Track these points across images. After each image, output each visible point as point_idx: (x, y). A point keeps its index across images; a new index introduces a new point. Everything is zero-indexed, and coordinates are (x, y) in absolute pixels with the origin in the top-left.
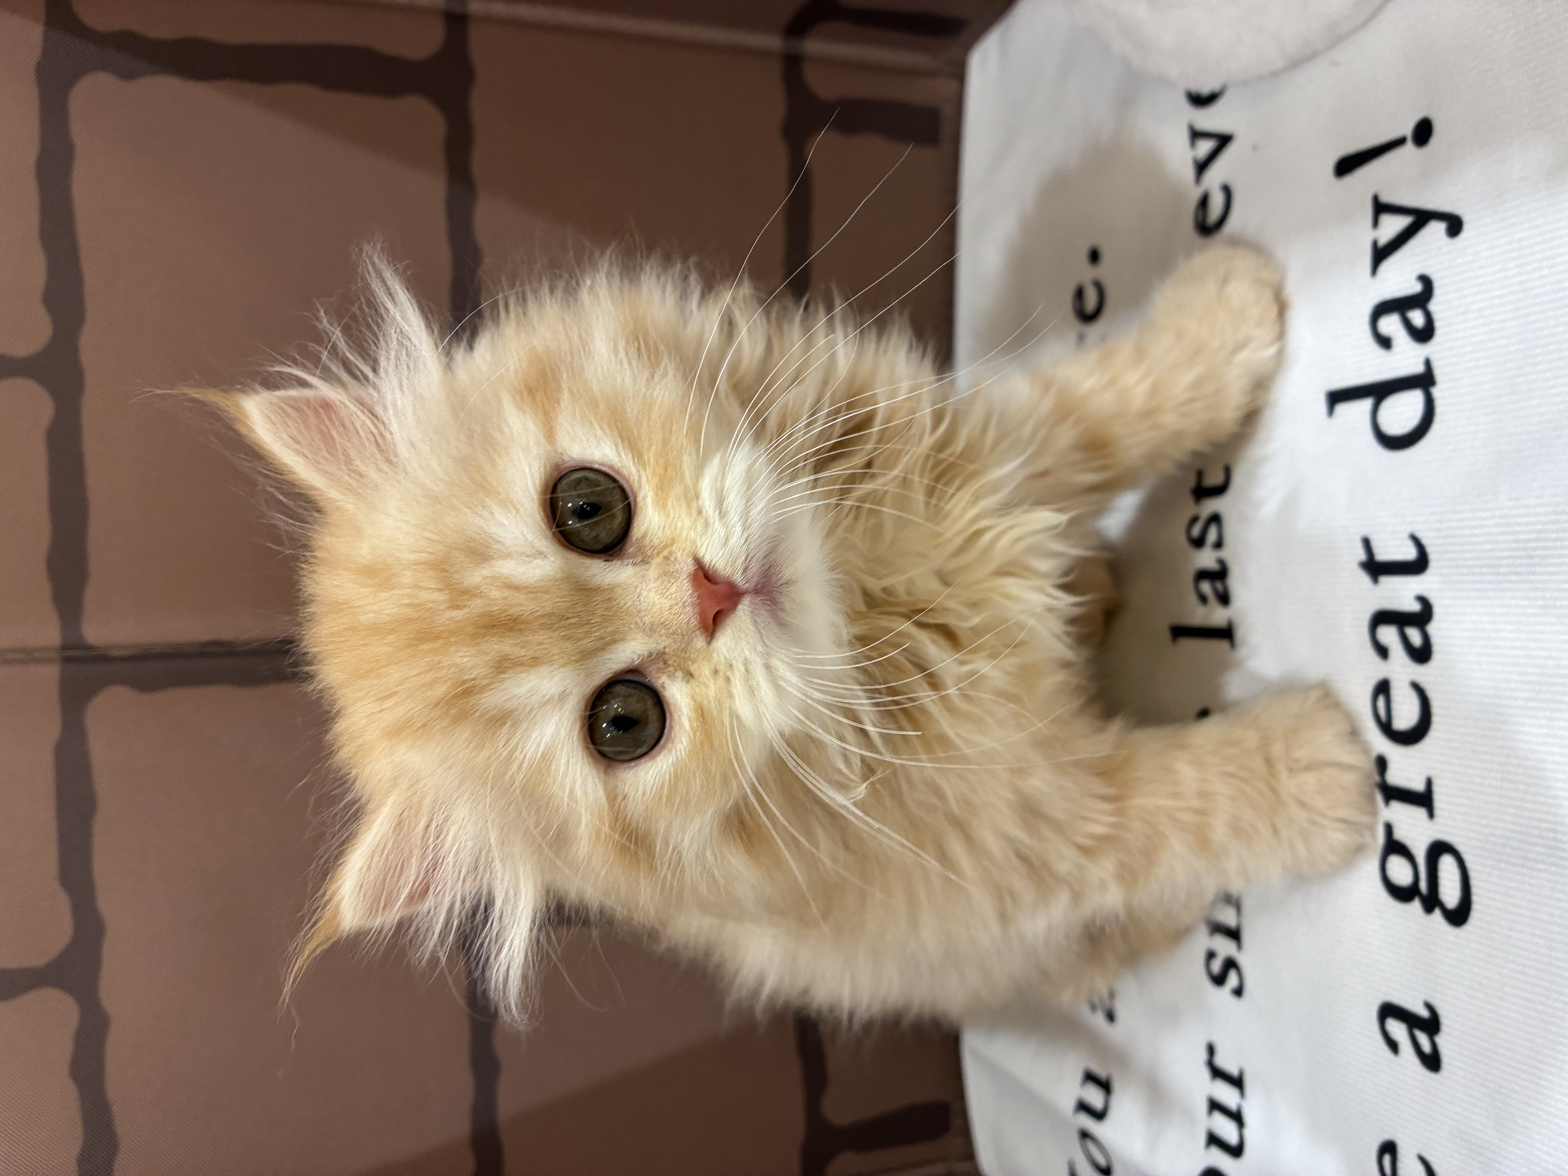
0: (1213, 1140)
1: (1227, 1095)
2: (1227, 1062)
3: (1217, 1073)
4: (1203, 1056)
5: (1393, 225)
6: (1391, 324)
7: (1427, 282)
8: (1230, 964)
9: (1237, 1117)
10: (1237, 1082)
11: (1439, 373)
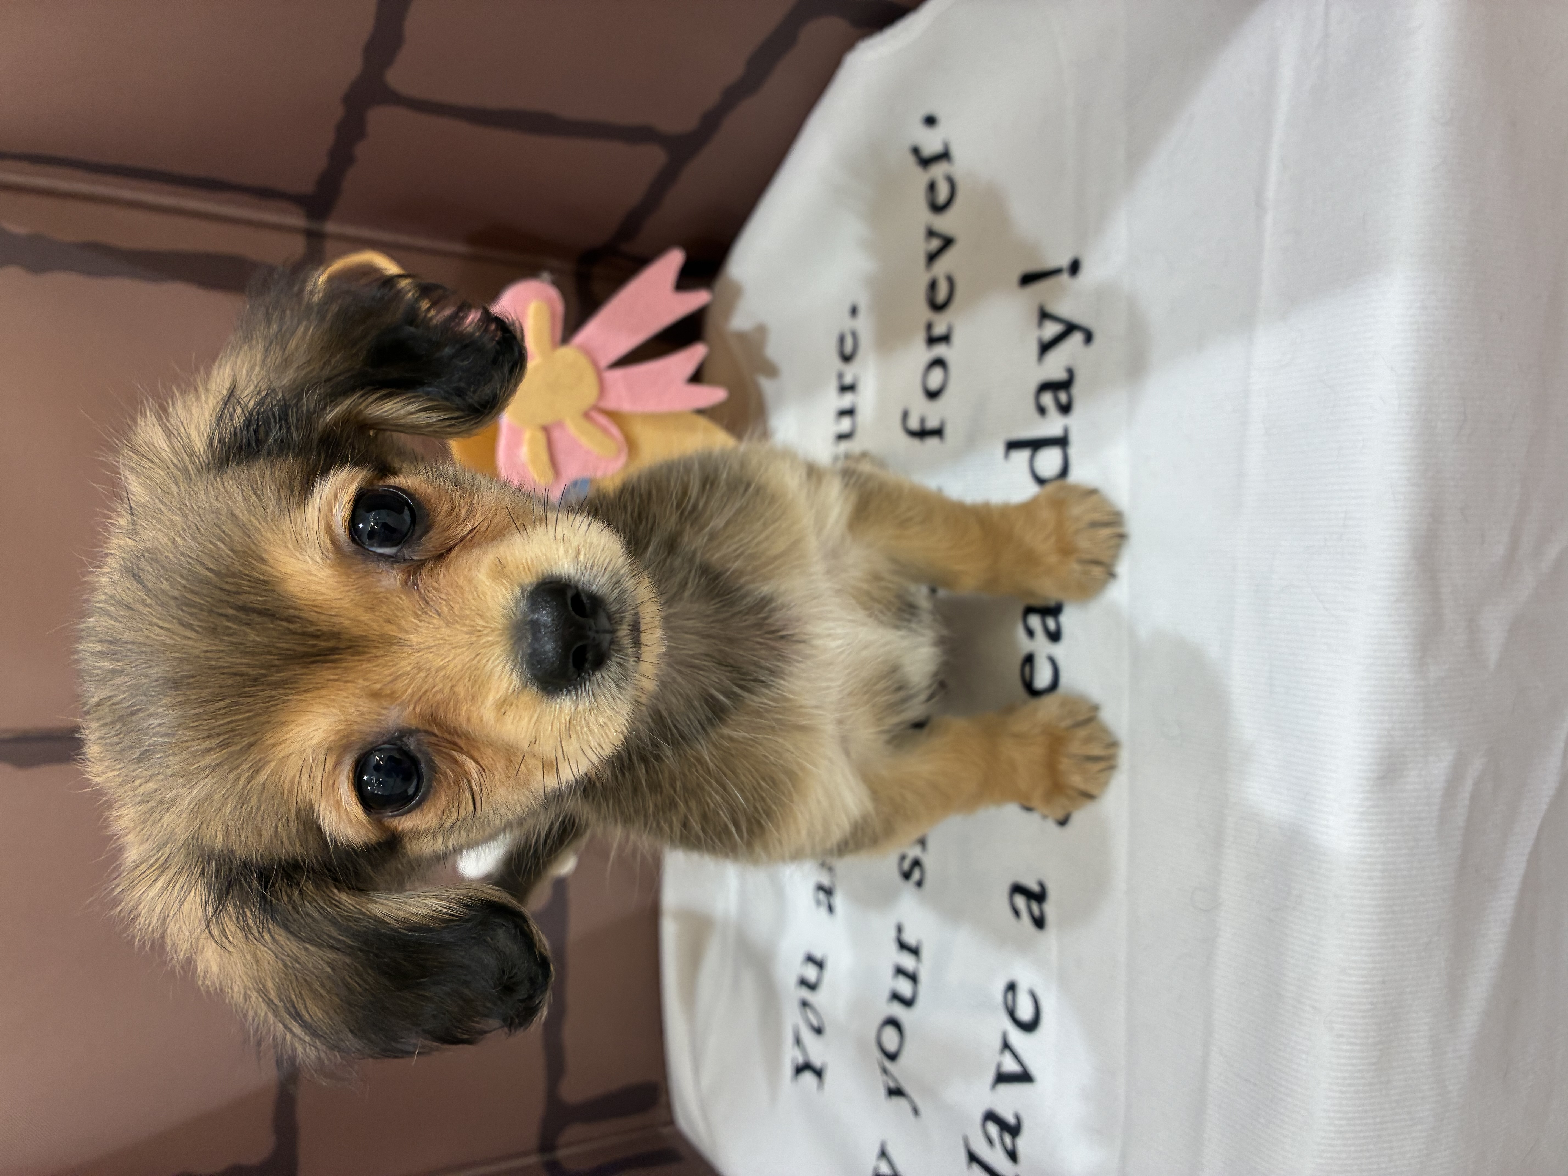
0: (896, 997)
1: (908, 962)
2: (910, 938)
3: (903, 946)
4: (893, 933)
5: (1051, 330)
6: (1047, 399)
7: (1071, 372)
8: (916, 863)
9: (913, 978)
10: (915, 951)
11: (1074, 438)
